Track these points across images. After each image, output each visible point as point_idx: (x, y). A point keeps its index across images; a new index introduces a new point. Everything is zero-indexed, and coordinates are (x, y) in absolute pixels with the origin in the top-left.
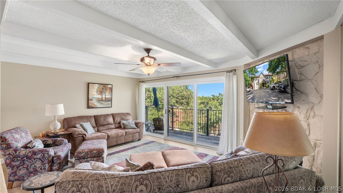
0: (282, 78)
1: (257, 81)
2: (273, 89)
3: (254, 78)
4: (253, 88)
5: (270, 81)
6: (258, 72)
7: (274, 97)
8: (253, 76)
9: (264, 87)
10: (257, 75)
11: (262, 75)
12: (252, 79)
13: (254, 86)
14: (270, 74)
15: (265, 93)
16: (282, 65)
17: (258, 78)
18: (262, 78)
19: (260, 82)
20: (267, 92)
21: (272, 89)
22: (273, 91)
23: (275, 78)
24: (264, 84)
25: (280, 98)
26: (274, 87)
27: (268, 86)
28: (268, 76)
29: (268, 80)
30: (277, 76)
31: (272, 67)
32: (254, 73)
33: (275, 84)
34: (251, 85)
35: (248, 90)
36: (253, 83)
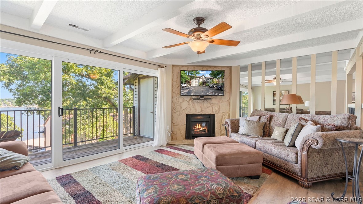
0: (220, 82)
1: (197, 80)
3: (194, 77)
4: (190, 85)
5: (210, 82)
6: (200, 73)
7: (211, 93)
8: (193, 75)
9: (203, 85)
10: (197, 75)
11: (203, 76)
12: (192, 78)
13: (192, 83)
14: (212, 77)
15: (203, 89)
16: (222, 74)
17: (199, 78)
19: (200, 81)
20: (206, 89)
21: (211, 87)
22: (212, 88)
23: (215, 81)
24: (204, 83)
25: (216, 93)
26: (213, 86)
27: (208, 85)
28: (209, 78)
29: (208, 81)
30: (217, 80)
31: (214, 74)
32: (195, 73)
33: (215, 84)
34: (189, 82)
35: (184, 85)
36: (192, 81)
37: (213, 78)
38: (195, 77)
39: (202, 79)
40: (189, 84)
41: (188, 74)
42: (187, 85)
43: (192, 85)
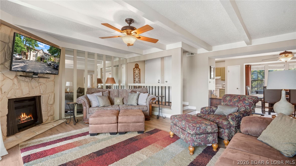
0: (57, 61)
1: (35, 54)
2: (50, 65)
3: (31, 49)
4: (27, 58)
5: (48, 59)
6: (38, 46)
7: (48, 71)
8: (31, 47)
9: (41, 61)
10: (36, 48)
11: (42, 51)
12: (29, 49)
13: (29, 56)
15: (41, 66)
16: (59, 53)
17: (37, 52)
18: (41, 54)
19: (38, 56)
20: (44, 66)
21: (48, 65)
22: (49, 66)
24: (42, 59)
25: (53, 72)
26: (50, 64)
27: (46, 62)
28: (47, 54)
29: (46, 57)
30: (54, 58)
31: (52, 51)
32: (34, 45)
33: (52, 62)
34: (25, 54)
35: (18, 57)
36: (29, 53)
37: (50, 55)
38: (33, 49)
39: (41, 53)
40: (25, 56)
41: (25, 43)
42: (22, 57)
43: (29, 59)
